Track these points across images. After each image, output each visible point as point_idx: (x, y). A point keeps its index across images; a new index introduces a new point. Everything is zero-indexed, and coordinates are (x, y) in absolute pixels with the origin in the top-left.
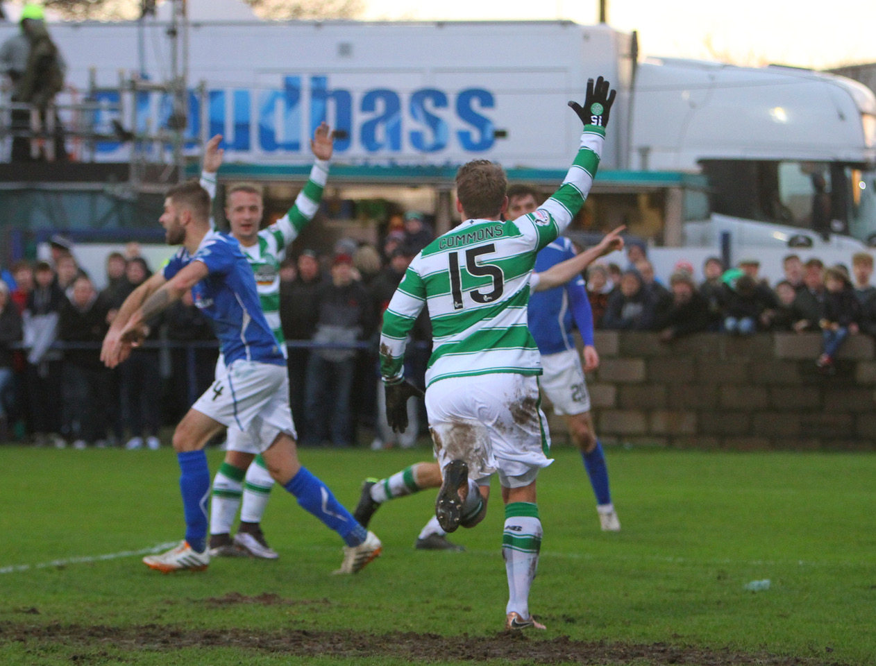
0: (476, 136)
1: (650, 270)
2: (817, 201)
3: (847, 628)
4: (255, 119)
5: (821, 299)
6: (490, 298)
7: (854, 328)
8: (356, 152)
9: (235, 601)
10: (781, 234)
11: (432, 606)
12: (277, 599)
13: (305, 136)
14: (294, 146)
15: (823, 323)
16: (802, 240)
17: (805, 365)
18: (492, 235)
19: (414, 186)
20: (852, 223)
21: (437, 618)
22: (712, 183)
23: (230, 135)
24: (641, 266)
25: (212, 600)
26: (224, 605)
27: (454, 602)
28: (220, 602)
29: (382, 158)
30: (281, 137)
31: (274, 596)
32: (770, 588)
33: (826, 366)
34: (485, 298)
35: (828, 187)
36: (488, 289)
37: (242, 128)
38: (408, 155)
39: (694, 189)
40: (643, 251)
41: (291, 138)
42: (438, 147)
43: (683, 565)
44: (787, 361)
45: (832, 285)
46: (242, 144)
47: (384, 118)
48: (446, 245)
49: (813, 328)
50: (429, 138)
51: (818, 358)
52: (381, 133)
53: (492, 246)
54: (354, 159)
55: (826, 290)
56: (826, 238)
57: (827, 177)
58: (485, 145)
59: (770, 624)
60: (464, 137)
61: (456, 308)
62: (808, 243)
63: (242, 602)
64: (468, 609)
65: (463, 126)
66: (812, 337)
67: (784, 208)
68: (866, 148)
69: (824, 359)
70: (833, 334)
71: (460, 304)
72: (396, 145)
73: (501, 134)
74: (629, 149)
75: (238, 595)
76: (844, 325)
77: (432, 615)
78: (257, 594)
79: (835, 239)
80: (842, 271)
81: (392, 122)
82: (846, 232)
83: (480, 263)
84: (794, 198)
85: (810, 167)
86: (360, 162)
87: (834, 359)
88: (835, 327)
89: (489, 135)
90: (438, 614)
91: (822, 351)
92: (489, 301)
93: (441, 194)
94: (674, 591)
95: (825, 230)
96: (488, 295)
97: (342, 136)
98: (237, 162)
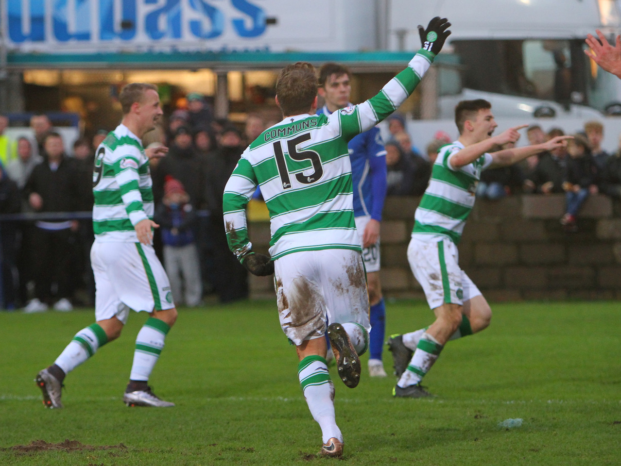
0: (249, 23)
1: (408, 141)
2: (558, 76)
3: (592, 460)
4: (49, 12)
5: (563, 164)
6: (313, 179)
7: (594, 189)
8: (141, 39)
9: (41, 448)
10: (526, 106)
11: (218, 448)
12: (78, 446)
13: (94, 26)
14: (85, 36)
15: (566, 186)
16: (546, 111)
17: (551, 224)
18: (308, 125)
19: (194, 70)
20: (590, 93)
21: (223, 459)
22: (462, 61)
23: (26, 27)
24: (399, 137)
25: (20, 448)
26: (31, 452)
27: (238, 444)
28: (27, 449)
29: (165, 45)
30: (73, 28)
31: (75, 443)
32: (522, 425)
33: (569, 224)
34: (309, 179)
35: (568, 63)
36: (310, 171)
37: (38, 21)
38: (188, 42)
39: (447, 67)
40: (402, 124)
41: (82, 29)
42: (215, 34)
43: (444, 406)
44: (534, 220)
45: (574, 151)
46: (38, 35)
47: (166, 9)
48: (270, 137)
49: (557, 190)
50: (207, 26)
51: (562, 216)
52: (163, 23)
53: (309, 134)
54: (139, 46)
55: (569, 156)
56: (567, 108)
57: (567, 53)
58: (257, 32)
59: (522, 458)
60: (238, 25)
61: (284, 188)
62: (552, 114)
63: (46, 449)
64: (250, 450)
65: (237, 14)
66: (556, 199)
67: (529, 83)
68: (602, 26)
69: (567, 218)
70: (575, 195)
71: (288, 184)
72: (177, 33)
73: (272, 21)
74: (387, 32)
75: (44, 443)
76: (584, 187)
77: (219, 456)
78: (60, 441)
79: (575, 109)
80: (583, 138)
81: (173, 12)
82: (585, 103)
83: (300, 150)
84: (537, 72)
85: (552, 45)
86: (145, 50)
87: (576, 218)
88: (577, 188)
89: (261, 22)
90: (224, 455)
91: (566, 211)
92: (312, 181)
93: (219, 77)
94: (435, 430)
95: (566, 102)
96: (311, 177)
97: (129, 26)
98: (34, 52)
